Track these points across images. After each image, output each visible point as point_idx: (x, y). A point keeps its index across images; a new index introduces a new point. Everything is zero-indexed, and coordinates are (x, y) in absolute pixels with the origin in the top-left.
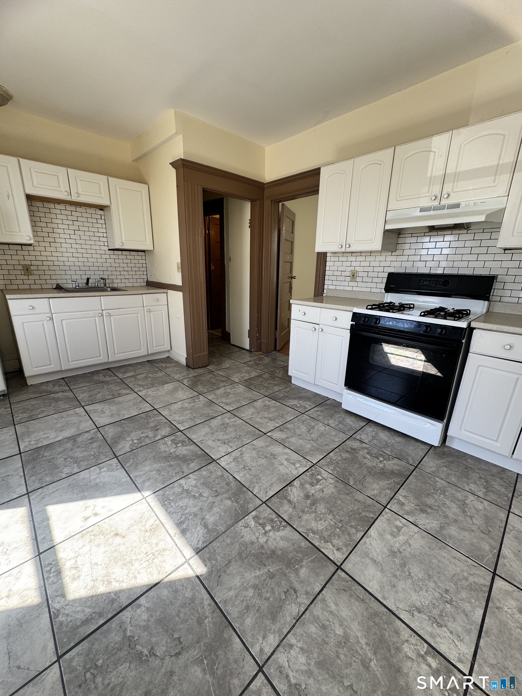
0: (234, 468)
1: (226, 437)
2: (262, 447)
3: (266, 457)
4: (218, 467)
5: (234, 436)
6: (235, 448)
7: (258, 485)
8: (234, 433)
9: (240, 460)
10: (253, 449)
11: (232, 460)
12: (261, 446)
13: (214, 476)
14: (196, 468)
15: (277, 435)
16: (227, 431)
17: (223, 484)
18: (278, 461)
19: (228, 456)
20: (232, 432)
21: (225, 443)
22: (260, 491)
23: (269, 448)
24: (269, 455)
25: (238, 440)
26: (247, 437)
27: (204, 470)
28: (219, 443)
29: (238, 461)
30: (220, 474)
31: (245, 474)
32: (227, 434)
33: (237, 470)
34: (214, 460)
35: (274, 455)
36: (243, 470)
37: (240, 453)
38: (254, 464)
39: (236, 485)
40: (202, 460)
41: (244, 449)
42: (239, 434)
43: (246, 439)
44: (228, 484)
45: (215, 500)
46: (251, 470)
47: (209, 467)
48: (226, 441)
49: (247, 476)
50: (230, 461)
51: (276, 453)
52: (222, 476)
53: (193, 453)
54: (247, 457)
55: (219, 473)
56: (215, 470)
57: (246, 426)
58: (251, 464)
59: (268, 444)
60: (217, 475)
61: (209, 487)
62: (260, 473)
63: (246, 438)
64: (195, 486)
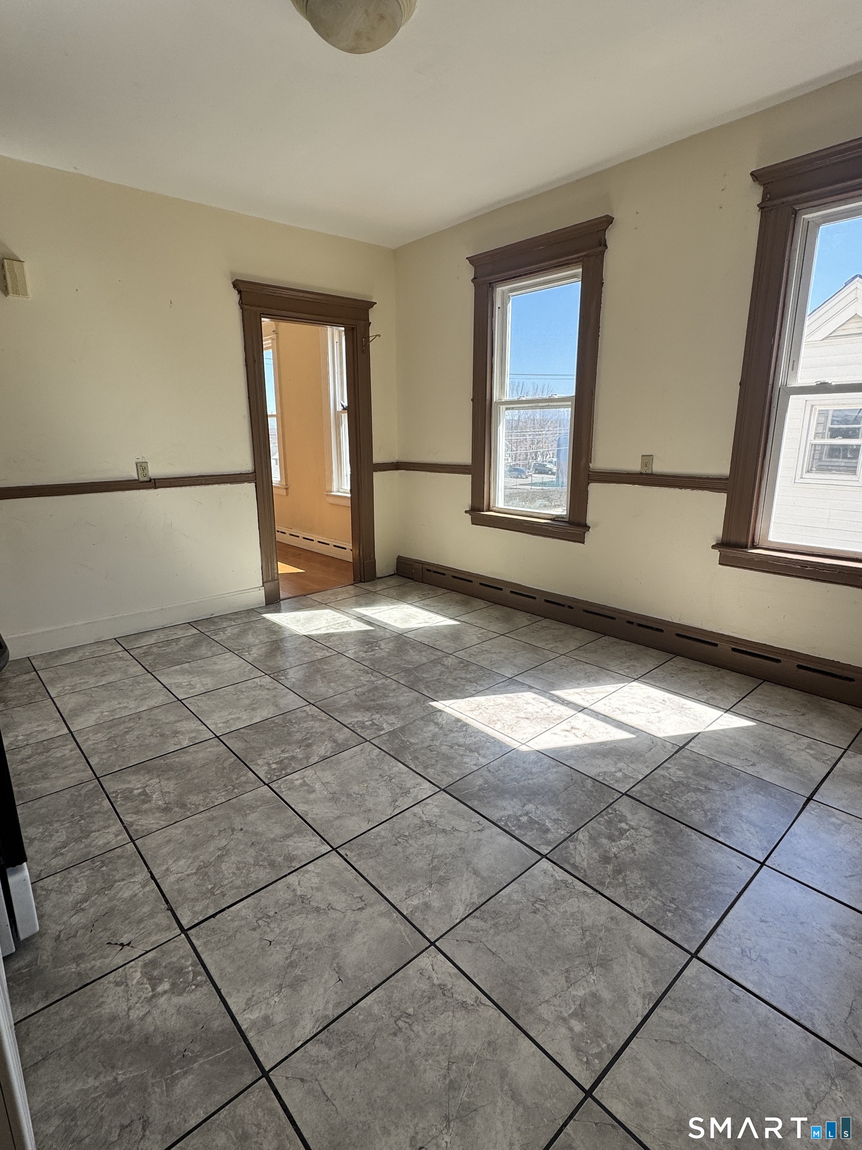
0: (408, 778)
1: (428, 840)
2: (352, 815)
3: (349, 795)
4: (434, 779)
5: (411, 842)
6: (407, 813)
7: (373, 757)
8: (411, 850)
9: (398, 790)
10: (370, 810)
11: (411, 790)
12: (354, 818)
13: (439, 767)
14: (470, 777)
15: (309, 845)
16: (428, 857)
17: (421, 758)
18: (329, 789)
19: (420, 798)
20: (417, 855)
21: (429, 823)
22: (370, 751)
23: (337, 813)
24: (344, 798)
25: (401, 832)
26: (379, 841)
27: (457, 775)
28: (442, 824)
29: (401, 788)
30: (429, 770)
31: (390, 770)
32: (427, 847)
33: (404, 775)
34: (444, 790)
35: (332, 799)
36: (392, 776)
37: (397, 804)
38: (373, 783)
39: (404, 757)
40: (466, 789)
41: (390, 812)
42: (399, 848)
43: (383, 833)
44: (416, 758)
45: (432, 742)
46: (380, 775)
47: (450, 780)
48: (427, 829)
49: (386, 768)
50: (416, 789)
51: (327, 804)
52: (426, 767)
53: (489, 802)
54: (384, 795)
55: (431, 771)
56: (439, 775)
57: (380, 877)
58: (378, 783)
59: (337, 823)
60: (435, 769)
61: (443, 754)
62: (366, 771)
63: (384, 837)
64: (462, 755)
